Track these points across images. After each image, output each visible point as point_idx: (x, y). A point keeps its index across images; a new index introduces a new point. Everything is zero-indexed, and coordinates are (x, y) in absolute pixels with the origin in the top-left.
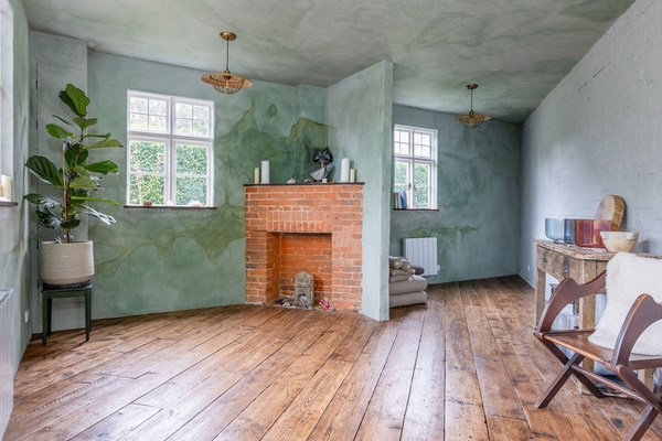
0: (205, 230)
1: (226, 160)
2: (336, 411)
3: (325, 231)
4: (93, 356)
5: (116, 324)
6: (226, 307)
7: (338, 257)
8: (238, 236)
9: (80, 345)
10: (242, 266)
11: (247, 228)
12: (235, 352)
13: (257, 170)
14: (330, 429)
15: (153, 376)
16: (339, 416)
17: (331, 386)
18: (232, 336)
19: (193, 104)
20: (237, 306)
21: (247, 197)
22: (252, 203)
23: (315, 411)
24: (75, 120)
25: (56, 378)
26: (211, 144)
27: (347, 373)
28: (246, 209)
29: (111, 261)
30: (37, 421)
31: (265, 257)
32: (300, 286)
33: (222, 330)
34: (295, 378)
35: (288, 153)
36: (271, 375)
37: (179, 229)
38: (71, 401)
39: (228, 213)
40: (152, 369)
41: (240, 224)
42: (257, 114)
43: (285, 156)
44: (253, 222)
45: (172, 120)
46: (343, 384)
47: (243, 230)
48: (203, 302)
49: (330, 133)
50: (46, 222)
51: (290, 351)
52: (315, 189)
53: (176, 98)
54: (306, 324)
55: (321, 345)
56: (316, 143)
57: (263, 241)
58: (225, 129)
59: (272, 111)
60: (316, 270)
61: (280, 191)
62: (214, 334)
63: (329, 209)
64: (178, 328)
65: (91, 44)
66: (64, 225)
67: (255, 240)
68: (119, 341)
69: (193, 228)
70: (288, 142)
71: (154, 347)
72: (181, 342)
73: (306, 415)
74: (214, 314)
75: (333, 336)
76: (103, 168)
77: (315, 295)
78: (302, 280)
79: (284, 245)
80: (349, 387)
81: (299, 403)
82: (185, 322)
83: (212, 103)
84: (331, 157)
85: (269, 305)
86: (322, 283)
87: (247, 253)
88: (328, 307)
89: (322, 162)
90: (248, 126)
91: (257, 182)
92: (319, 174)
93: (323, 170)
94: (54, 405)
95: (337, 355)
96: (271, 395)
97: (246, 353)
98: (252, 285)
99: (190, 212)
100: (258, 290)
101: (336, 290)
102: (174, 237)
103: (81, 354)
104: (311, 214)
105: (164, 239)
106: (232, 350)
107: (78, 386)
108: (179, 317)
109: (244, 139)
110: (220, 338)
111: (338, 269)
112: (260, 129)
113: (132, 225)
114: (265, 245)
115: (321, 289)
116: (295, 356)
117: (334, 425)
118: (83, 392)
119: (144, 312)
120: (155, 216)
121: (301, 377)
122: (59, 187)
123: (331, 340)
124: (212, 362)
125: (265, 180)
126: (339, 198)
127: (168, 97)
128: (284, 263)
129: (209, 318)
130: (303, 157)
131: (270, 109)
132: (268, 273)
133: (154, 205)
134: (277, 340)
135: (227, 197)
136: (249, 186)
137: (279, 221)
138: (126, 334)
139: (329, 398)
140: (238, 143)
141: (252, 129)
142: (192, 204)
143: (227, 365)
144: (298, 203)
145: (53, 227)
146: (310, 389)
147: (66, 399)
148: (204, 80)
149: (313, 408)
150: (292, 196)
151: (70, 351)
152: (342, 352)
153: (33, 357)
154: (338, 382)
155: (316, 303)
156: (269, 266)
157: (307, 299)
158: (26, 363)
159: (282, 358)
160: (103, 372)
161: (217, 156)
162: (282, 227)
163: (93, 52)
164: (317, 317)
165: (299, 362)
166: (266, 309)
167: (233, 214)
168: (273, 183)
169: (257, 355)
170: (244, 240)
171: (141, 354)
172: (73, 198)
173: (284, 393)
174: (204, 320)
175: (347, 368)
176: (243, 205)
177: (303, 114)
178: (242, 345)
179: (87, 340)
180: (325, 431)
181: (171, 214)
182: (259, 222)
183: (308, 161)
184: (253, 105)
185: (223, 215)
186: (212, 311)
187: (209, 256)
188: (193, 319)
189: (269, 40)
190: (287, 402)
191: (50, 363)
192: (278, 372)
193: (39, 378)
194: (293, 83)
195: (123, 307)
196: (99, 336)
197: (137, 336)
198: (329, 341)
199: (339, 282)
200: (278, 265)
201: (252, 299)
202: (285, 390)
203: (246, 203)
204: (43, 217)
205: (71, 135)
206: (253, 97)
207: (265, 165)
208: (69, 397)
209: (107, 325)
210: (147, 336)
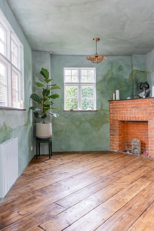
0: (93, 119)
1: (101, 91)
2: (136, 201)
3: (145, 120)
4: (50, 164)
5: (61, 154)
6: (102, 151)
7: (151, 132)
8: (106, 122)
9: (47, 160)
10: (108, 135)
11: (110, 119)
12: (100, 169)
13: (114, 94)
14: (130, 208)
15: (67, 174)
16: (137, 204)
17: (137, 190)
18: (101, 163)
19: (87, 70)
20: (106, 151)
21: (110, 106)
22: (112, 108)
23: (126, 199)
24: (45, 80)
25: (37, 170)
26: (95, 85)
27: (147, 185)
28: (110, 111)
29: (59, 131)
30: (27, 183)
31: (118, 131)
32: (134, 145)
33: (98, 160)
34: (121, 184)
35: (128, 86)
36: (111, 181)
37: (83, 119)
38: (39, 178)
39: (102, 113)
40: (67, 171)
41: (107, 117)
42: (114, 70)
43: (127, 87)
44: (113, 117)
45: (80, 77)
46: (144, 190)
47: (109, 120)
48: (93, 149)
49: (148, 75)
50: (37, 116)
51: (123, 172)
52: (139, 101)
53: (81, 68)
54: (135, 162)
55: (139, 172)
56: (141, 80)
57: (117, 124)
58: (100, 78)
59: (120, 69)
60: (142, 138)
61: (124, 103)
62: (94, 161)
63: (146, 110)
64: (81, 158)
65: (51, 53)
66: (42, 117)
67: (114, 124)
68: (60, 160)
69: (88, 119)
70: (128, 81)
71: (71, 164)
72: (80, 163)
73: (121, 200)
74: (96, 154)
75: (146, 168)
76: (54, 97)
77: (142, 149)
78: (135, 142)
79: (127, 126)
80: (146, 192)
81: (120, 194)
82: (84, 156)
83: (95, 68)
84: (149, 86)
85: (120, 152)
86: (145, 144)
87: (110, 129)
88: (148, 155)
89: (144, 88)
90: (110, 76)
91: (114, 99)
92: (143, 94)
93: (144, 92)
94: (33, 179)
95: (145, 177)
96: (109, 189)
97: (104, 170)
98: (113, 143)
99: (87, 113)
100: (115, 145)
101: (151, 147)
102: (81, 122)
103: (46, 163)
104: (138, 112)
105: (78, 123)
106: (99, 168)
107: (42, 174)
108: (83, 154)
109: (108, 82)
110: (96, 163)
111: (151, 138)
112: (115, 77)
113: (66, 117)
114: (118, 126)
115: (145, 147)
116: (125, 174)
117: (133, 207)
118: (43, 176)
119: (71, 150)
120: (74, 114)
121: (124, 183)
122: (41, 104)
123: (144, 170)
124: (89, 172)
125: (118, 98)
126: (151, 105)
127: (78, 68)
128: (127, 134)
129: (94, 155)
130: (135, 87)
131: (119, 67)
132: (119, 138)
133: (74, 110)
134: (119, 167)
135: (102, 106)
136: (111, 101)
137: (123, 116)
138: (63, 158)
139: (134, 195)
140: (106, 84)
141: (112, 77)
142: (88, 109)
143: (95, 174)
144: (132, 107)
145: (39, 118)
146: (126, 190)
147: (37, 177)
148: (88, 59)
149: (125, 198)
150: (129, 105)
151: (43, 162)
152: (148, 176)
153: (33, 162)
154: (142, 189)
155: (142, 153)
156: (120, 135)
157: (138, 151)
158: (30, 164)
159: (119, 174)
160: (51, 170)
161: (97, 90)
162: (125, 118)
163: (52, 56)
164: (141, 159)
165: (126, 177)
166: (118, 153)
167: (104, 113)
168: (121, 99)
169: (108, 172)
170: (109, 124)
171: (65, 166)
172: (45, 108)
173: (114, 189)
174: (92, 156)
175: (148, 183)
176: (108, 109)
177: (135, 68)
178: (103, 167)
179: (50, 158)
180: (128, 208)
181: (80, 113)
182: (115, 116)
183: (137, 88)
184: (112, 67)
185: (100, 114)
186: (96, 152)
187: (95, 130)
188: (87, 155)
189: (113, 38)
190: (115, 193)
191: (37, 165)
192: (115, 180)
193: (32, 169)
194: (130, 55)
195: (64, 148)
196: (54, 158)
197: (66, 159)
198: (143, 170)
199: (152, 144)
200: (124, 135)
201: (113, 149)
202: (115, 188)
203: (110, 108)
204: (36, 115)
205: (44, 86)
206: (112, 64)
207: (117, 92)
208: (38, 177)
209: (58, 154)
210: (69, 159)
